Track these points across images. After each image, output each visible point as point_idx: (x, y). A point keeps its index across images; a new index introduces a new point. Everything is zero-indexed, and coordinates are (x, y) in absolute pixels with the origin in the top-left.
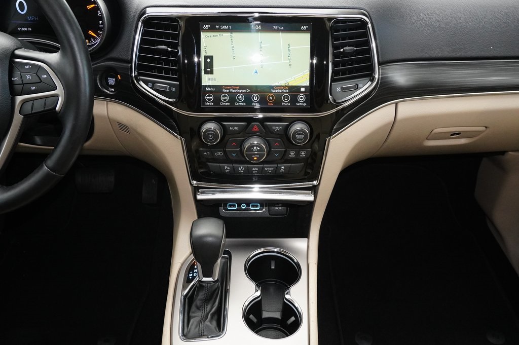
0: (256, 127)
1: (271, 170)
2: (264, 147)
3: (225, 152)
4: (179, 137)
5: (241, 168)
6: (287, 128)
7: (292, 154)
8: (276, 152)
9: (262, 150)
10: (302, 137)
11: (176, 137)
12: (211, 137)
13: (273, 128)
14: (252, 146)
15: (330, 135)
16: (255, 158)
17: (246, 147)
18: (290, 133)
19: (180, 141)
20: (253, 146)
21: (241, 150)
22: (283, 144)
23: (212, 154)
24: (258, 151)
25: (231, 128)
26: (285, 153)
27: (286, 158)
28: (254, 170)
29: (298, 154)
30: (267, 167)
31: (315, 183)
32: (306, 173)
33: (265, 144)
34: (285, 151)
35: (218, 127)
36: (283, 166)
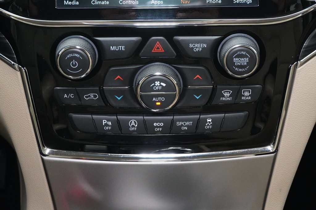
0: (158, 45)
1: (188, 126)
2: (175, 82)
3: (102, 93)
4: (16, 65)
5: (133, 123)
6: (215, 46)
7: (227, 95)
8: (198, 92)
9: (170, 87)
10: (244, 61)
11: (12, 66)
12: (74, 64)
13: (191, 46)
14: (151, 80)
15: (297, 59)
16: (158, 104)
17: (141, 83)
18: (223, 54)
19: (19, 73)
20: (154, 81)
21: (131, 88)
22: (209, 77)
23: (79, 96)
24: (163, 89)
25: (113, 48)
26: (214, 94)
27: (214, 102)
28: (157, 127)
29: (237, 94)
30: (180, 120)
31: (270, 148)
32: (255, 130)
33: (176, 77)
34: (214, 90)
35: (89, 46)
36: (209, 118)
